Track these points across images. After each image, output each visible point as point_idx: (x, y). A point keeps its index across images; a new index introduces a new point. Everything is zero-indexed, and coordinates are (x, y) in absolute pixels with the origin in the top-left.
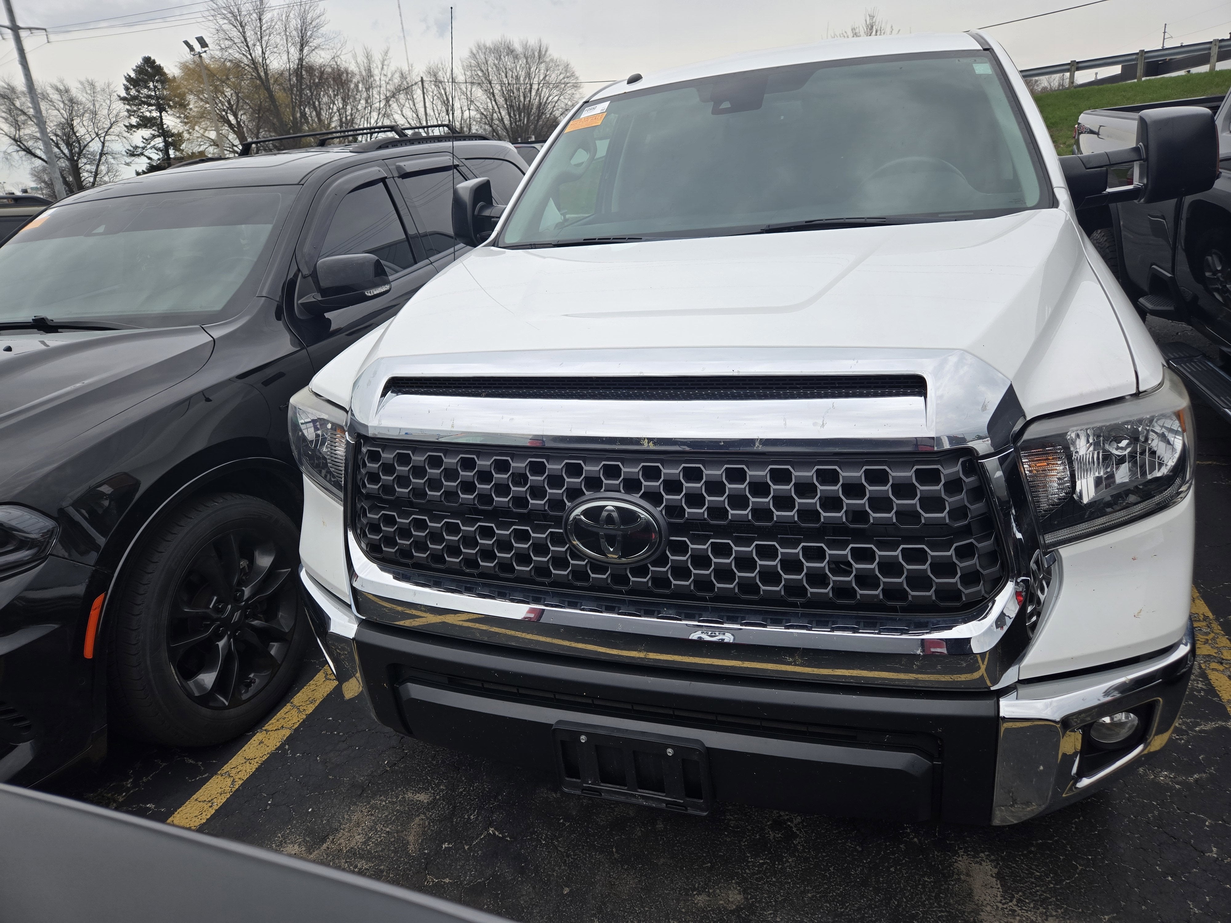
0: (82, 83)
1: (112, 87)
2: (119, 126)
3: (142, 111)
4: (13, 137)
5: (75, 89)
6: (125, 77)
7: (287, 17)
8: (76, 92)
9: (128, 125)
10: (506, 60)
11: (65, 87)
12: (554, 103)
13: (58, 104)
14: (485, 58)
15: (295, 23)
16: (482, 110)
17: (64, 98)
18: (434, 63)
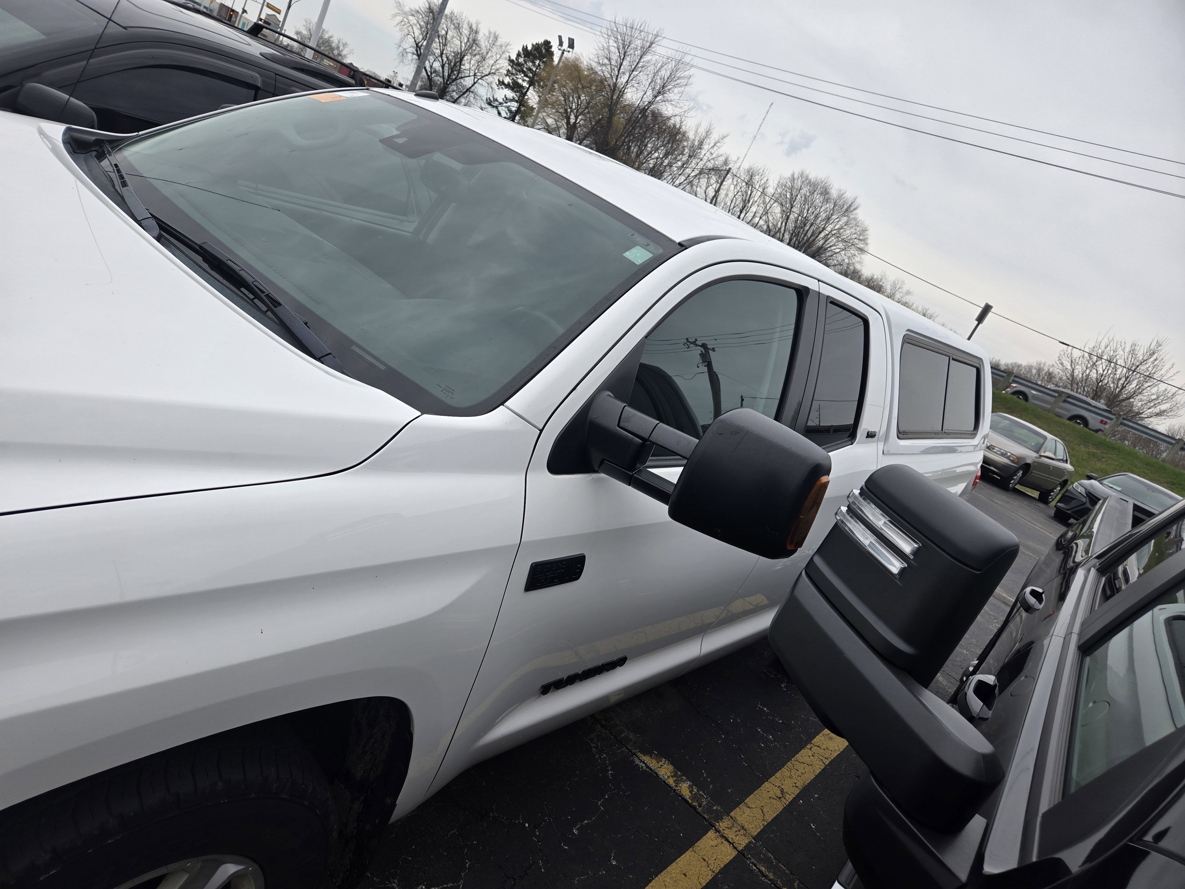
0: (490, 33)
1: (508, 47)
2: (493, 78)
3: (517, 76)
4: (417, 43)
5: (483, 35)
6: (523, 47)
7: (662, 66)
8: (481, 37)
9: (501, 81)
10: (818, 197)
11: (477, 29)
12: (833, 253)
13: (464, 38)
14: (801, 186)
15: (665, 73)
16: (771, 225)
17: (471, 35)
18: (757, 167)
